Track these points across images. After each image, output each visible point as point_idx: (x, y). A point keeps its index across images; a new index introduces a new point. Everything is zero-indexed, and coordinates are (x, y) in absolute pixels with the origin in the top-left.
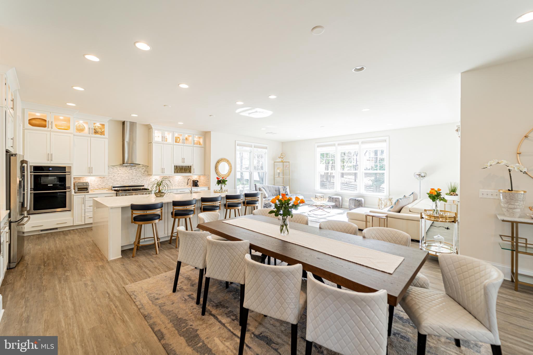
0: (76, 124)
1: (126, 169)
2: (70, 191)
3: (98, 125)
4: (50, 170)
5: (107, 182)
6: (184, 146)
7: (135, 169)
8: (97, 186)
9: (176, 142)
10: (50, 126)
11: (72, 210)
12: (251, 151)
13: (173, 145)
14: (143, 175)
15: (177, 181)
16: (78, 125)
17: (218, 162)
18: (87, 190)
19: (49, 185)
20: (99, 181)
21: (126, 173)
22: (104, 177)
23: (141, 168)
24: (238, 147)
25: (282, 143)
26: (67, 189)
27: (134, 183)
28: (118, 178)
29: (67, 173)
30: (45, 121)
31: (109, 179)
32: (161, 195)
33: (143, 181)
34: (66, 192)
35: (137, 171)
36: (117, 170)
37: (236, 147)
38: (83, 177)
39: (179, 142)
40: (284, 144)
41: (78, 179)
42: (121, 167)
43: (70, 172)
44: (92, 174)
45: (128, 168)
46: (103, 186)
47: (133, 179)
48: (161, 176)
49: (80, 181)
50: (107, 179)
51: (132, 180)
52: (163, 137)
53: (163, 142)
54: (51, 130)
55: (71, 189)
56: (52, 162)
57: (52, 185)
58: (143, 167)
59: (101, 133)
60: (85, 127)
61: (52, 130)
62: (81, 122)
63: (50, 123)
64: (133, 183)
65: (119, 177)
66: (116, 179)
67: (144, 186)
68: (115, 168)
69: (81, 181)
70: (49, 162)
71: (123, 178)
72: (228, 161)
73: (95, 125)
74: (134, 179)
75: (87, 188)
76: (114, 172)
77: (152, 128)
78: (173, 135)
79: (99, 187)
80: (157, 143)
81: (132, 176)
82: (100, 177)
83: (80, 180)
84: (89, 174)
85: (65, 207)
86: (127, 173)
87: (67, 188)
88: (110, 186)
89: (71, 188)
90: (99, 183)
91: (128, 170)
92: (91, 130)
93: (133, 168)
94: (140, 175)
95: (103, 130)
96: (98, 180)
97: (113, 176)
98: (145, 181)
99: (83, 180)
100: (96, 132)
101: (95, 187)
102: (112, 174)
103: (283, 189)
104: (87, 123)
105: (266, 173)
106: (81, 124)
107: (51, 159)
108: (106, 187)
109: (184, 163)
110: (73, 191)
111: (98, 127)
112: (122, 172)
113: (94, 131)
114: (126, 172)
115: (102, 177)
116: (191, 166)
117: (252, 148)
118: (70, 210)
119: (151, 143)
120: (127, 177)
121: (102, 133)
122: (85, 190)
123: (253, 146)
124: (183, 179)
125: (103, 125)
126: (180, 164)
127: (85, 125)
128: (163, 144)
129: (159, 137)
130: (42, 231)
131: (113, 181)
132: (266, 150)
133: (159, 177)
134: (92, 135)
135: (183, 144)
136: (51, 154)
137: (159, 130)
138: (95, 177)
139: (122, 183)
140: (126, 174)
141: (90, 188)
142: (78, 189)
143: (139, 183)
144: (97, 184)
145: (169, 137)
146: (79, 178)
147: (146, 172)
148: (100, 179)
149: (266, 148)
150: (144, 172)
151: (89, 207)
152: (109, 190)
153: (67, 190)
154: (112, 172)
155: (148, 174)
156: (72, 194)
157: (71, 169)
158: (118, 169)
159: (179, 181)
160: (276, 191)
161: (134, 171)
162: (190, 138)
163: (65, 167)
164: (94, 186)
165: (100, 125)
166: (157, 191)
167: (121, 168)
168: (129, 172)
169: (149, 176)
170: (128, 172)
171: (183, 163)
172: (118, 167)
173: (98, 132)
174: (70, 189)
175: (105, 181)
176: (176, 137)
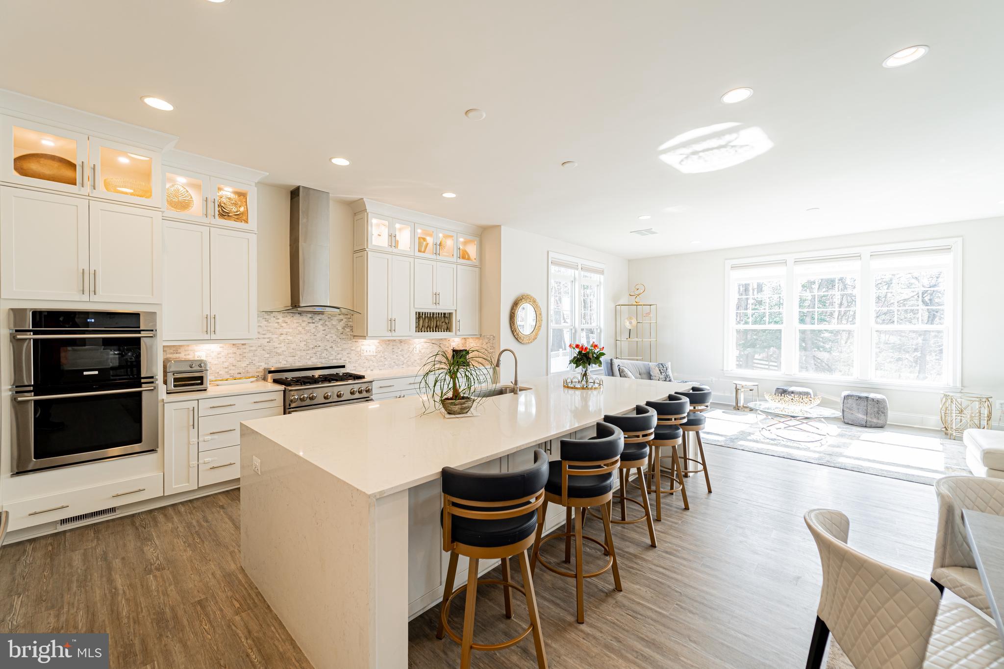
0: (167, 187)
1: (301, 321)
2: (155, 390)
3: (228, 192)
4: (87, 325)
5: (254, 358)
6: (436, 260)
7: (321, 322)
8: (227, 370)
9: (420, 251)
10: (88, 184)
11: (159, 450)
12: (575, 279)
13: (415, 257)
14: (342, 336)
15: (418, 352)
16: (172, 189)
17: (516, 304)
18: (202, 384)
19: (85, 373)
20: (230, 355)
21: (300, 333)
22: (243, 344)
23: (336, 318)
24: (553, 269)
25: (629, 261)
26: (143, 385)
27: (320, 360)
28: (281, 347)
29: (143, 334)
30: (73, 166)
31: (257, 350)
32: (465, 408)
33: (342, 352)
34: (140, 393)
35: (326, 328)
36: (278, 323)
37: (549, 269)
38: (188, 346)
39: (424, 252)
40: (633, 263)
41: (172, 351)
42: (288, 315)
43: (152, 330)
44: (213, 337)
45: (305, 319)
46: (241, 370)
47: (316, 349)
48: (383, 341)
49: (177, 355)
50: (252, 348)
51: (314, 351)
52: (392, 237)
53: (390, 250)
54: (92, 193)
55: (158, 384)
56: (94, 298)
57: (97, 372)
58: (342, 317)
59: (236, 217)
60: (191, 198)
61: (95, 193)
62: (181, 180)
63: (88, 172)
64: (316, 360)
65: (282, 345)
66: (276, 350)
67: (343, 367)
68: (273, 319)
69: (182, 356)
70: (85, 298)
71: (293, 346)
72: (534, 302)
73: (221, 193)
74: (319, 349)
75: (201, 378)
76: (269, 329)
77: (366, 210)
78: (414, 232)
79: (230, 372)
80: (379, 251)
81: (314, 341)
82: (233, 345)
83: (180, 353)
84: (207, 337)
85: (139, 440)
86: (303, 331)
87: (143, 381)
88: (261, 369)
89: (157, 380)
90: (231, 360)
91: (304, 324)
92: (211, 205)
93: (317, 317)
94: (335, 337)
95: (242, 209)
96: (228, 354)
97: (268, 340)
98: (345, 353)
99: (187, 353)
100: (224, 214)
101: (220, 373)
102: (265, 336)
103: (660, 370)
104: (197, 187)
105: (601, 331)
106: (182, 189)
107: (92, 289)
108: (250, 370)
109: (438, 306)
110: (162, 389)
111: (229, 199)
112: (291, 330)
113: (219, 211)
114: (299, 328)
115: (239, 345)
116: (450, 314)
117: (577, 272)
118: (153, 450)
119: (364, 250)
120: (302, 344)
121: (241, 217)
122: (197, 384)
123: (580, 267)
124: (431, 347)
125: (242, 195)
126: (429, 308)
127: (193, 193)
128: (392, 254)
129: (380, 235)
130: (63, 522)
131: (268, 356)
132: (602, 277)
133: (378, 341)
134: (213, 221)
135: (434, 257)
136: (92, 272)
137: (380, 216)
138: (221, 345)
139: (290, 360)
140: (301, 336)
141: (209, 377)
142: (176, 380)
143: (330, 358)
144: (226, 364)
145: (405, 238)
146: (176, 349)
147: (349, 330)
148: (235, 349)
149: (601, 272)
150: (343, 328)
151: (209, 437)
152: (257, 380)
153: (145, 387)
154: (266, 328)
155: (352, 333)
156: (160, 398)
157: (154, 321)
158: (280, 321)
159: (422, 352)
160: (640, 374)
161: (320, 326)
162: (449, 243)
163: (137, 315)
164: (218, 371)
165: (232, 196)
166: (450, 395)
167: (289, 319)
168: (306, 328)
169: (354, 340)
170: (304, 328)
171: (434, 306)
172: (280, 316)
173: (230, 214)
174: (152, 382)
175: (245, 355)
176: (419, 238)
